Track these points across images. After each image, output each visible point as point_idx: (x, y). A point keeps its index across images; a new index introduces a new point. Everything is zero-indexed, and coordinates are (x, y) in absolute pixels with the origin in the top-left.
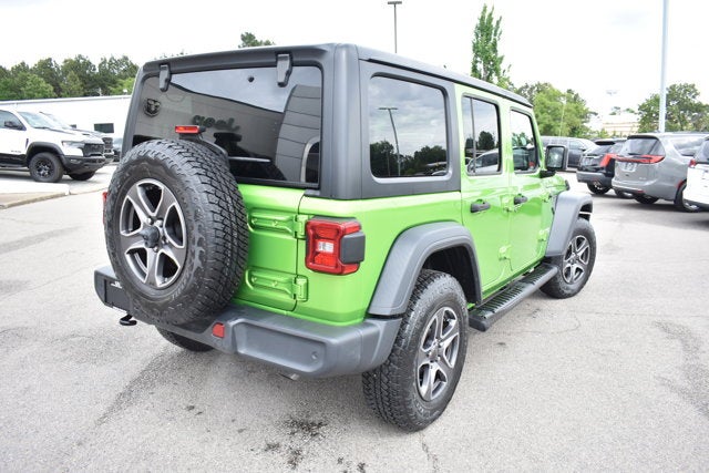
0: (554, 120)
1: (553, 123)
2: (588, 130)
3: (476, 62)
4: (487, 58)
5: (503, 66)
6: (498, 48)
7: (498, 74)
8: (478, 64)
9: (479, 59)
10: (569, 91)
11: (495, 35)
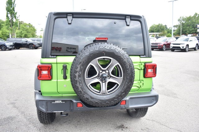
0: (27, 33)
1: (27, 34)
2: (36, 35)
3: (8, 14)
4: (12, 13)
5: (17, 16)
6: (15, 10)
7: (15, 18)
8: (8, 15)
9: (9, 13)
10: (29, 24)
11: (14, 5)
